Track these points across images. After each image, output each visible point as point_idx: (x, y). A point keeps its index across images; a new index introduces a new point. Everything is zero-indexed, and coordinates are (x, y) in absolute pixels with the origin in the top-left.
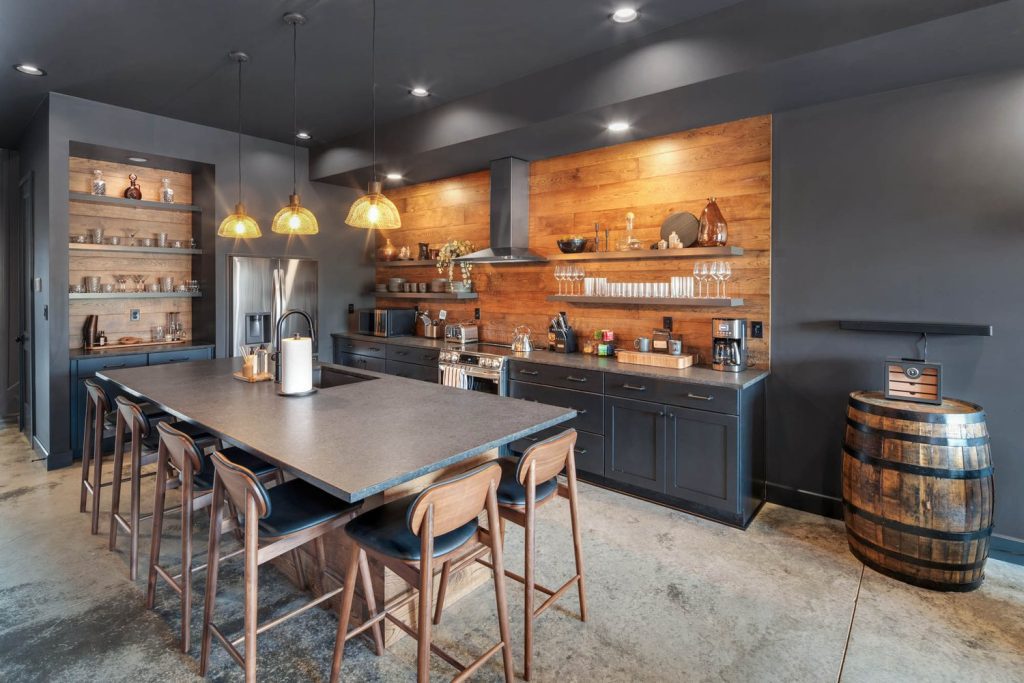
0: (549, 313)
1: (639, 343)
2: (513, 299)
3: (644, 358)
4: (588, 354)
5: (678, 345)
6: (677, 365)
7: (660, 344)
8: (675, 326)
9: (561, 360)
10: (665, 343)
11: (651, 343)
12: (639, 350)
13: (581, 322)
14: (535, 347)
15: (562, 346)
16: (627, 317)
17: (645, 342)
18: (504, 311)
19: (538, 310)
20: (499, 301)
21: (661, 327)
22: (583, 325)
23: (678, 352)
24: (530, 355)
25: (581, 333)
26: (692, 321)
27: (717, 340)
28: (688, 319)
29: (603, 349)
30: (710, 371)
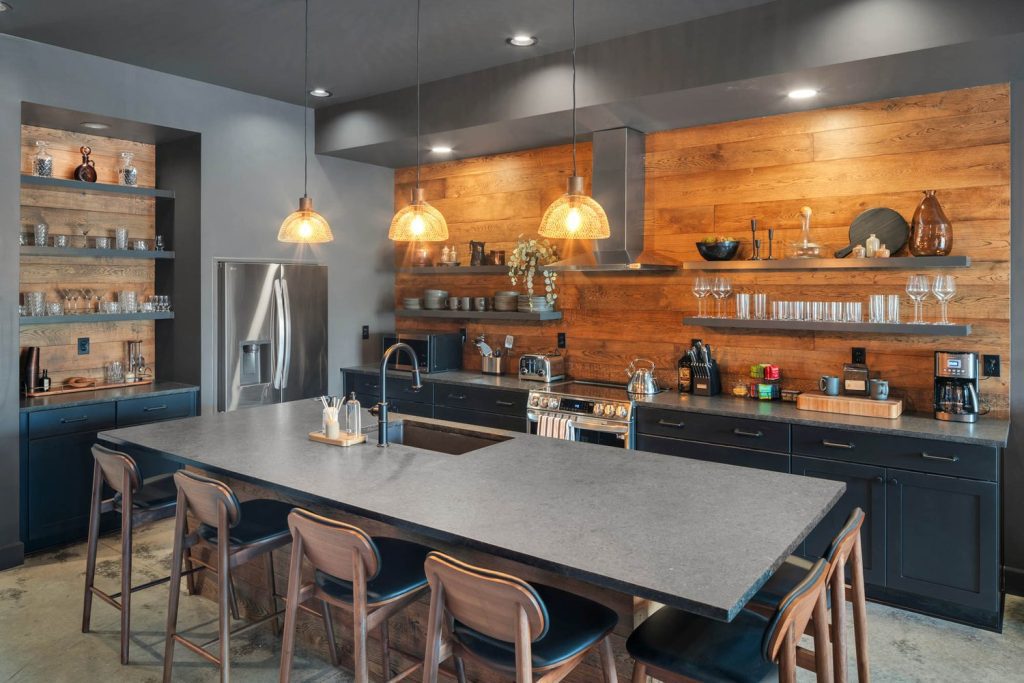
0: (676, 341)
1: (825, 383)
2: (617, 320)
3: (838, 404)
4: (740, 397)
5: (885, 389)
6: (889, 414)
7: (854, 385)
8: (870, 360)
9: (703, 405)
10: (863, 383)
11: (842, 385)
12: (826, 393)
13: (725, 353)
14: (660, 388)
15: (704, 387)
16: (796, 347)
17: (834, 383)
18: (605, 336)
19: (658, 337)
20: (596, 323)
21: (849, 360)
22: (729, 358)
23: (883, 396)
24: (653, 398)
25: (726, 368)
26: (895, 353)
27: (941, 382)
28: (889, 350)
29: (765, 390)
30: (933, 420)
